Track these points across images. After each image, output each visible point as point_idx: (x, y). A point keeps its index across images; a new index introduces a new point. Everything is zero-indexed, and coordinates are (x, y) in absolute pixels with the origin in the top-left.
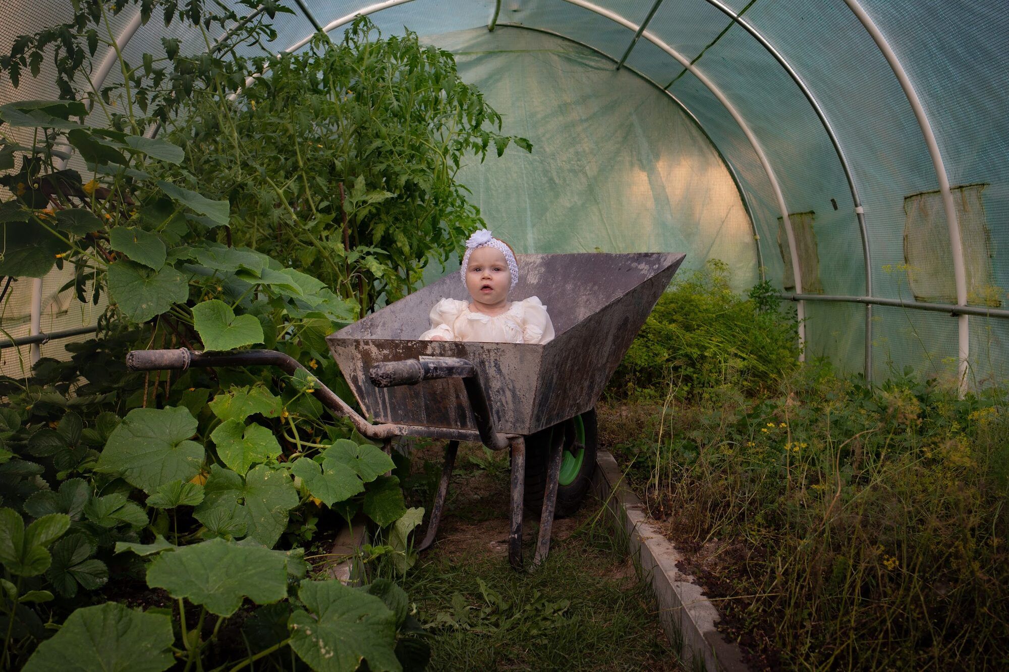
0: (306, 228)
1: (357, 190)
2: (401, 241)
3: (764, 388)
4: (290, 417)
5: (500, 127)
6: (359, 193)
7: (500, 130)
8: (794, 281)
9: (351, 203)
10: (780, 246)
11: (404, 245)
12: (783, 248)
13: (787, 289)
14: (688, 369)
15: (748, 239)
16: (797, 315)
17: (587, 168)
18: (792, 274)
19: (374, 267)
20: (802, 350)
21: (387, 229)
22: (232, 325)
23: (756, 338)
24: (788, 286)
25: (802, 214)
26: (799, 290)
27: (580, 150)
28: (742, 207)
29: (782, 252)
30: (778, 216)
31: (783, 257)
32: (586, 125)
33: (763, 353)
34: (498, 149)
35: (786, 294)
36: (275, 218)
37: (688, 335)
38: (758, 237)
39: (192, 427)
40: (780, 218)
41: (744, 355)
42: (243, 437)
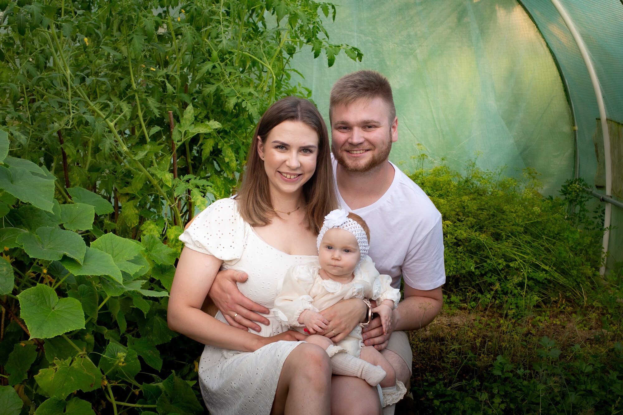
0: (137, 158)
1: (186, 119)
2: (228, 157)
3: (563, 298)
4: (109, 386)
5: (334, 17)
6: (188, 122)
7: (334, 20)
8: (605, 181)
9: (180, 132)
10: (596, 145)
11: (231, 160)
12: (598, 147)
13: (598, 187)
14: (493, 277)
15: (566, 129)
16: (604, 213)
17: (418, 51)
18: (604, 174)
19: (199, 201)
20: (603, 259)
21: (217, 144)
22: (55, 309)
23: (560, 253)
24: (598, 185)
25: (619, 124)
26: (608, 192)
27: (412, 33)
28: (565, 97)
29: (597, 151)
30: (597, 117)
31: (597, 156)
32: (420, 8)
33: (565, 266)
34: (329, 60)
35: (595, 191)
36: (106, 149)
37: (496, 245)
38: (576, 128)
39: (17, 409)
40: (599, 119)
41: (547, 268)
42: (65, 411)
